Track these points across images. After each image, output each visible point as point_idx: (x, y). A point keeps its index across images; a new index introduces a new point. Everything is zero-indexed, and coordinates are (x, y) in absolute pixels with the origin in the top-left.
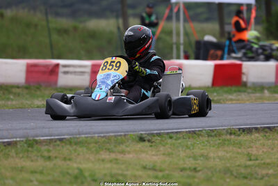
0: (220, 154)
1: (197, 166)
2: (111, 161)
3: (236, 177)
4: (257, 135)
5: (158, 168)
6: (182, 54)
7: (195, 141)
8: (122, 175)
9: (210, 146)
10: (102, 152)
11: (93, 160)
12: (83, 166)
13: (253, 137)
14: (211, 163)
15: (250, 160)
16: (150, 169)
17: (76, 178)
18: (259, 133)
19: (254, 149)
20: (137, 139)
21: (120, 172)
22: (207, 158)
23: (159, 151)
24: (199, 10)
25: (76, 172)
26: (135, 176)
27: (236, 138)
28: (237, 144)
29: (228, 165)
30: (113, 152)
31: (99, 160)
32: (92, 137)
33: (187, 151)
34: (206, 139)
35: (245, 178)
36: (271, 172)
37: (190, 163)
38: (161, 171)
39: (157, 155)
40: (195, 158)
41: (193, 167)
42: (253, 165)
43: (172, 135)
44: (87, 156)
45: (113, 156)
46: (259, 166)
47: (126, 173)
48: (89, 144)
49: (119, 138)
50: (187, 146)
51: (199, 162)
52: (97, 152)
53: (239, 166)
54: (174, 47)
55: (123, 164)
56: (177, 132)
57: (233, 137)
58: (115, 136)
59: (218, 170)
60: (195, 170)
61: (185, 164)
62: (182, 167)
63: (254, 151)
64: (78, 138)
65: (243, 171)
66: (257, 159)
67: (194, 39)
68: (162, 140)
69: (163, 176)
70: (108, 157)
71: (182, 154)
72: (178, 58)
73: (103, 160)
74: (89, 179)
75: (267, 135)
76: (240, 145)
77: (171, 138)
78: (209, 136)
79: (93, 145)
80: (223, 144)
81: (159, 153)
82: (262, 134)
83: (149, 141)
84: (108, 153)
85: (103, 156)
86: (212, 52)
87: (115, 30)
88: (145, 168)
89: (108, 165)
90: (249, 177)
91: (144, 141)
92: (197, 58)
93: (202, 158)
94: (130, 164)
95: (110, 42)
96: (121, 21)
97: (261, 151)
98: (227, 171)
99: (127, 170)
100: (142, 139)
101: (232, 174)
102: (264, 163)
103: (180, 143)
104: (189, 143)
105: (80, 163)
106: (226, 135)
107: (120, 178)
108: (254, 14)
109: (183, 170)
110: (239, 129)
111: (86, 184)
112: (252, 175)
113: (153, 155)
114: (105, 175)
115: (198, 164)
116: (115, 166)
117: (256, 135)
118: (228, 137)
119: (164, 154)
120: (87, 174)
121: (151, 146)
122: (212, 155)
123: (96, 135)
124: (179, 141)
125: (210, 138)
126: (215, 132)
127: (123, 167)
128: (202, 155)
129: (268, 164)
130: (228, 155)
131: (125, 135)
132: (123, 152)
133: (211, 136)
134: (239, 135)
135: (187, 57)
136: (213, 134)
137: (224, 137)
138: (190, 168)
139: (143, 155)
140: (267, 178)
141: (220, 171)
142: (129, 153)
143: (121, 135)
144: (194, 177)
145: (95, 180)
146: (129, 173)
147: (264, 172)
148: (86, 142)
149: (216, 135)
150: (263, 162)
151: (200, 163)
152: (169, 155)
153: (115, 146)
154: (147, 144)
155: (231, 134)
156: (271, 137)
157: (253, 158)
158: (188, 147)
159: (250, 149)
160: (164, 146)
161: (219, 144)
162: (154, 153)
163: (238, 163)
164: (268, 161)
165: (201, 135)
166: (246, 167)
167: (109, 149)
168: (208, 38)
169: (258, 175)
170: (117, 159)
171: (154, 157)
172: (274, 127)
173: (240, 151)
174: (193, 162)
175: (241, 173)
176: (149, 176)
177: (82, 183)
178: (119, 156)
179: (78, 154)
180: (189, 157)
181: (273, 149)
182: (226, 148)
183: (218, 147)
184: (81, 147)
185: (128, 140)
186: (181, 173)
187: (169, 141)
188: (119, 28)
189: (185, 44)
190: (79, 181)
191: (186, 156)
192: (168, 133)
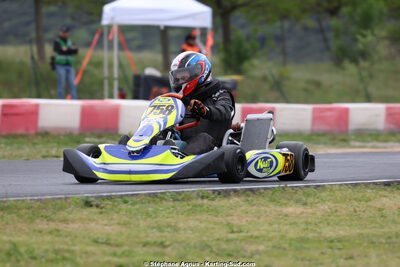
0: (192, 223)
1: (164, 239)
2: (51, 233)
3: (217, 254)
4: (236, 199)
5: (112, 242)
6: (116, 92)
7: (157, 207)
8: (68, 251)
9: (178, 213)
10: (37, 221)
11: (27, 230)
12: (16, 239)
13: (231, 201)
14: (182, 236)
15: (233, 232)
16: (102, 243)
17: (9, 254)
18: (239, 196)
19: (235, 218)
20: (82, 203)
21: (66, 247)
22: (176, 229)
23: (112, 219)
24: (130, 35)
25: (8, 246)
26: (86, 253)
27: (210, 202)
28: (212, 210)
29: (205, 238)
30: (53, 221)
31: (35, 231)
32: (23, 201)
33: (149, 219)
34: (171, 204)
35: (229, 255)
36: (262, 248)
37: (154, 236)
38: (117, 246)
39: (110, 225)
40: (160, 229)
41: (159, 241)
42: (237, 240)
43: (127, 198)
44: (19, 226)
45: (53, 226)
46: (245, 239)
47: (73, 248)
48: (19, 209)
49: (59, 202)
50: (147, 213)
51: (166, 234)
52: (32, 221)
53: (218, 240)
54: (106, 82)
55: (66, 236)
56: (132, 195)
57: (205, 201)
58: (53, 200)
59: (192, 244)
60: (162, 245)
61: (147, 236)
62: (144, 240)
63: (235, 221)
64: (5, 202)
65: (224, 246)
66: (241, 232)
67: (131, 72)
68: (114, 205)
69: (123, 253)
70: (46, 227)
71: (142, 223)
72: (111, 96)
73: (40, 232)
74: (26, 256)
75: (250, 199)
76: (216, 212)
77: (126, 202)
78: (175, 200)
79: (24, 211)
80: (193, 211)
81: (112, 222)
82: (243, 198)
83: (97, 206)
84: (45, 221)
85: (40, 226)
86: (155, 89)
87: (28, 60)
88: (96, 242)
89: (48, 238)
90: (235, 254)
91: (91, 206)
92: (136, 97)
93: (169, 229)
94: (76, 237)
95: (20, 75)
96: (35, 48)
97: (244, 220)
98: (204, 247)
99: (75, 245)
100: (88, 204)
101: (212, 251)
102: (251, 237)
103: (137, 209)
104: (150, 209)
105: (11, 235)
106: (197, 199)
107: (67, 255)
108: (210, 41)
109: (145, 245)
110: (214, 191)
111: (22, 263)
112: (238, 251)
113: (106, 225)
114: (47, 251)
115: (165, 237)
116: (57, 239)
117: (234, 200)
118: (200, 201)
119: (119, 224)
120: (22, 250)
121: (101, 213)
122: (181, 225)
123: (29, 198)
124: (137, 206)
125: (177, 203)
126: (183, 196)
127: (68, 240)
128: (169, 226)
129: (257, 237)
130: (203, 225)
131: (66, 198)
132: (65, 221)
133: (178, 200)
134: (213, 200)
135: (122, 96)
136: (180, 198)
137: (194, 202)
138: (155, 243)
139: (93, 225)
140: (257, 257)
141: (195, 247)
142: (73, 221)
143: (60, 199)
144: (163, 255)
145: (34, 258)
146: (77, 248)
147: (253, 248)
148: (16, 207)
149: (183, 199)
150: (249, 234)
151: (167, 236)
152: (125, 224)
153: (54, 213)
154: (94, 210)
155: (203, 198)
156: (255, 202)
157: (235, 230)
158: (148, 215)
159: (229, 218)
160: (117, 213)
161: (189, 210)
162: (105, 222)
163: (217, 236)
164: (256, 233)
165: (163, 199)
166: (228, 241)
167: (46, 217)
168: (150, 71)
169: (246, 251)
170: (58, 230)
171: (107, 228)
172: (258, 189)
173: (216, 219)
174: (158, 234)
175: (224, 250)
176: (104, 253)
177: (18, 261)
178: (61, 226)
179: (7, 224)
180: (153, 228)
181: (259, 218)
182: (198, 217)
183: (188, 215)
184: (9, 214)
185: (70, 204)
186: (144, 249)
187: (124, 206)
188: (32, 58)
189: (119, 79)
190: (13, 258)
191: (148, 227)
192: (122, 196)
